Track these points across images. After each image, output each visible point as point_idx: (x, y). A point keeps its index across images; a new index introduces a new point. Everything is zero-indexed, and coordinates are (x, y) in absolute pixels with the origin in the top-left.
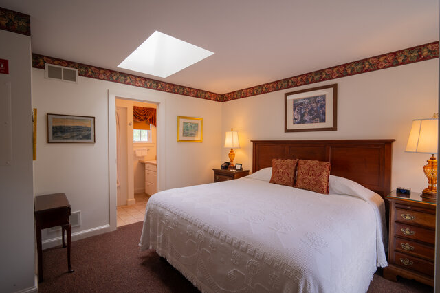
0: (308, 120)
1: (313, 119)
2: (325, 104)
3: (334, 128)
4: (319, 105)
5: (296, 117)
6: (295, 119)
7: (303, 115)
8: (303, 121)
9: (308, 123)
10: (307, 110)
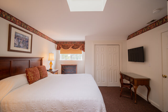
0: (22, 46)
1: (24, 46)
2: (28, 41)
3: (31, 52)
4: (26, 40)
5: (16, 43)
6: (15, 43)
7: (19, 43)
8: (19, 46)
9: (22, 48)
10: (22, 41)
